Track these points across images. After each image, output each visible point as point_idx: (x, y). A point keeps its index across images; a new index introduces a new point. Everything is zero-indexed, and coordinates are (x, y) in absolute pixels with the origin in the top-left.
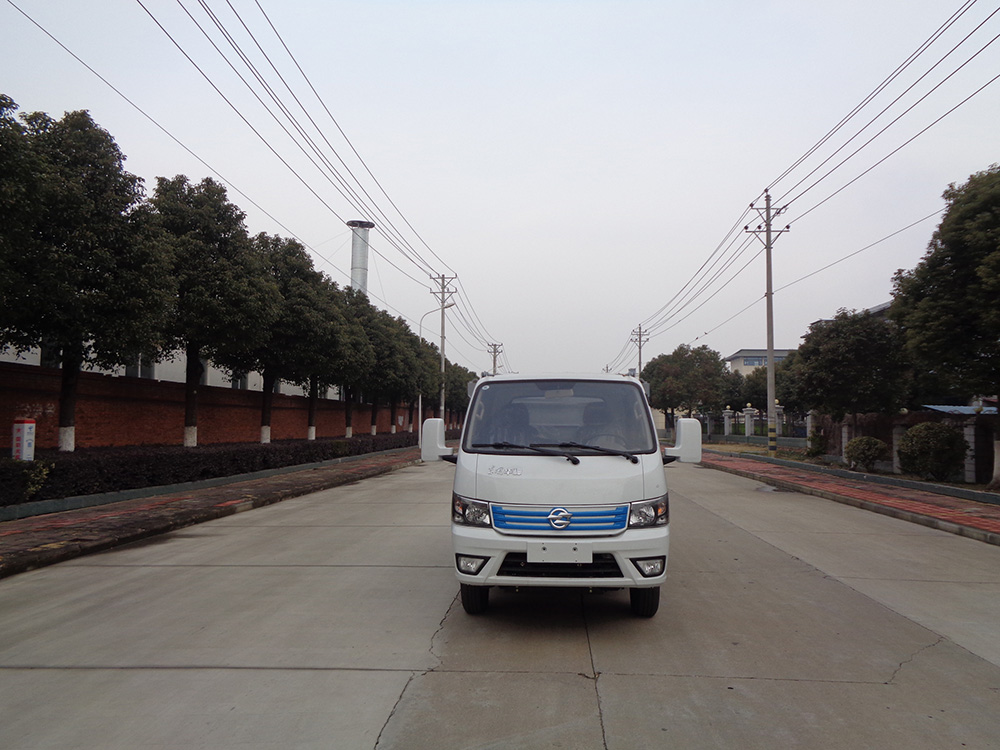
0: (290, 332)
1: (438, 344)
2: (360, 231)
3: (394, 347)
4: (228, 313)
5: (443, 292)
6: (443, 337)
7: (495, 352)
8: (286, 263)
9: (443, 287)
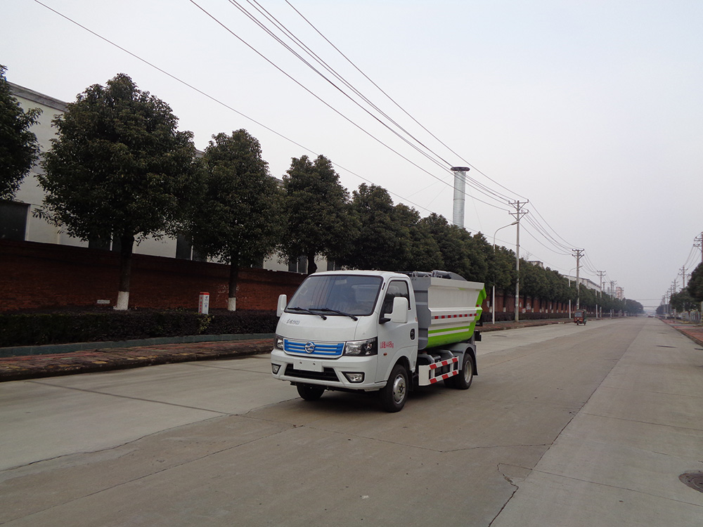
0: (373, 245)
1: (515, 250)
2: (459, 173)
3: (462, 253)
4: (324, 234)
5: (518, 213)
6: (518, 246)
7: (578, 256)
8: (374, 202)
9: (518, 210)
